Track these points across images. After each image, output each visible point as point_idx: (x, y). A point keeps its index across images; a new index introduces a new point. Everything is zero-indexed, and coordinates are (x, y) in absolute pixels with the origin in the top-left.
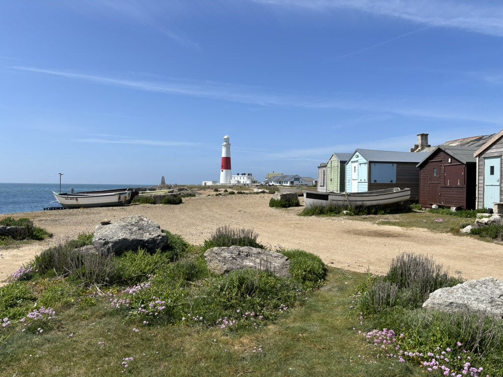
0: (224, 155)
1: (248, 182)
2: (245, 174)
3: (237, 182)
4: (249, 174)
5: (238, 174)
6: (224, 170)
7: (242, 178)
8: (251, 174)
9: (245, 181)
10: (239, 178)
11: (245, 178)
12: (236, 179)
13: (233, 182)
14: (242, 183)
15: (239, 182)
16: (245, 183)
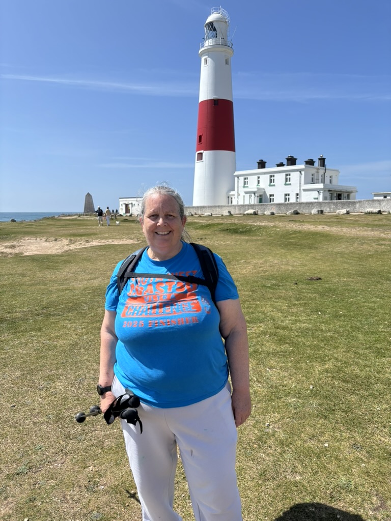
0: (205, 93)
1: (307, 197)
2: (292, 161)
3: (254, 200)
4: (310, 163)
5: (262, 165)
6: (206, 154)
7: (280, 178)
8: (322, 161)
9: (292, 190)
10: (265, 179)
11: (295, 176)
12: (252, 186)
13: (242, 197)
14: (279, 199)
15: (263, 199)
16: (293, 199)
